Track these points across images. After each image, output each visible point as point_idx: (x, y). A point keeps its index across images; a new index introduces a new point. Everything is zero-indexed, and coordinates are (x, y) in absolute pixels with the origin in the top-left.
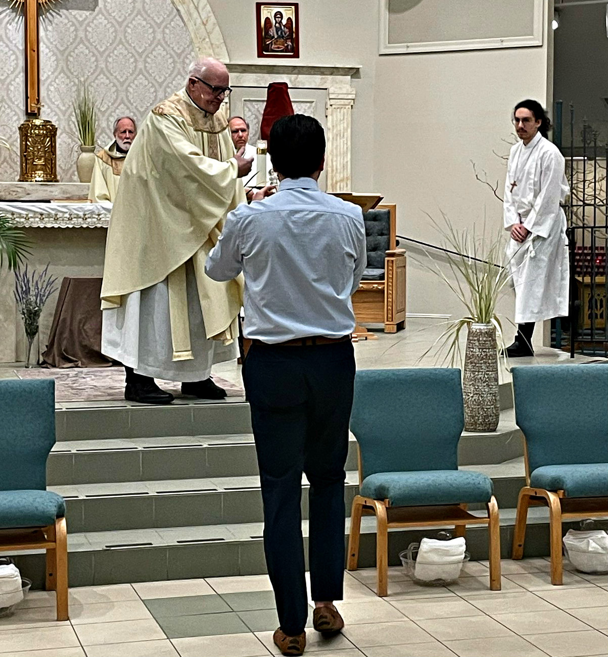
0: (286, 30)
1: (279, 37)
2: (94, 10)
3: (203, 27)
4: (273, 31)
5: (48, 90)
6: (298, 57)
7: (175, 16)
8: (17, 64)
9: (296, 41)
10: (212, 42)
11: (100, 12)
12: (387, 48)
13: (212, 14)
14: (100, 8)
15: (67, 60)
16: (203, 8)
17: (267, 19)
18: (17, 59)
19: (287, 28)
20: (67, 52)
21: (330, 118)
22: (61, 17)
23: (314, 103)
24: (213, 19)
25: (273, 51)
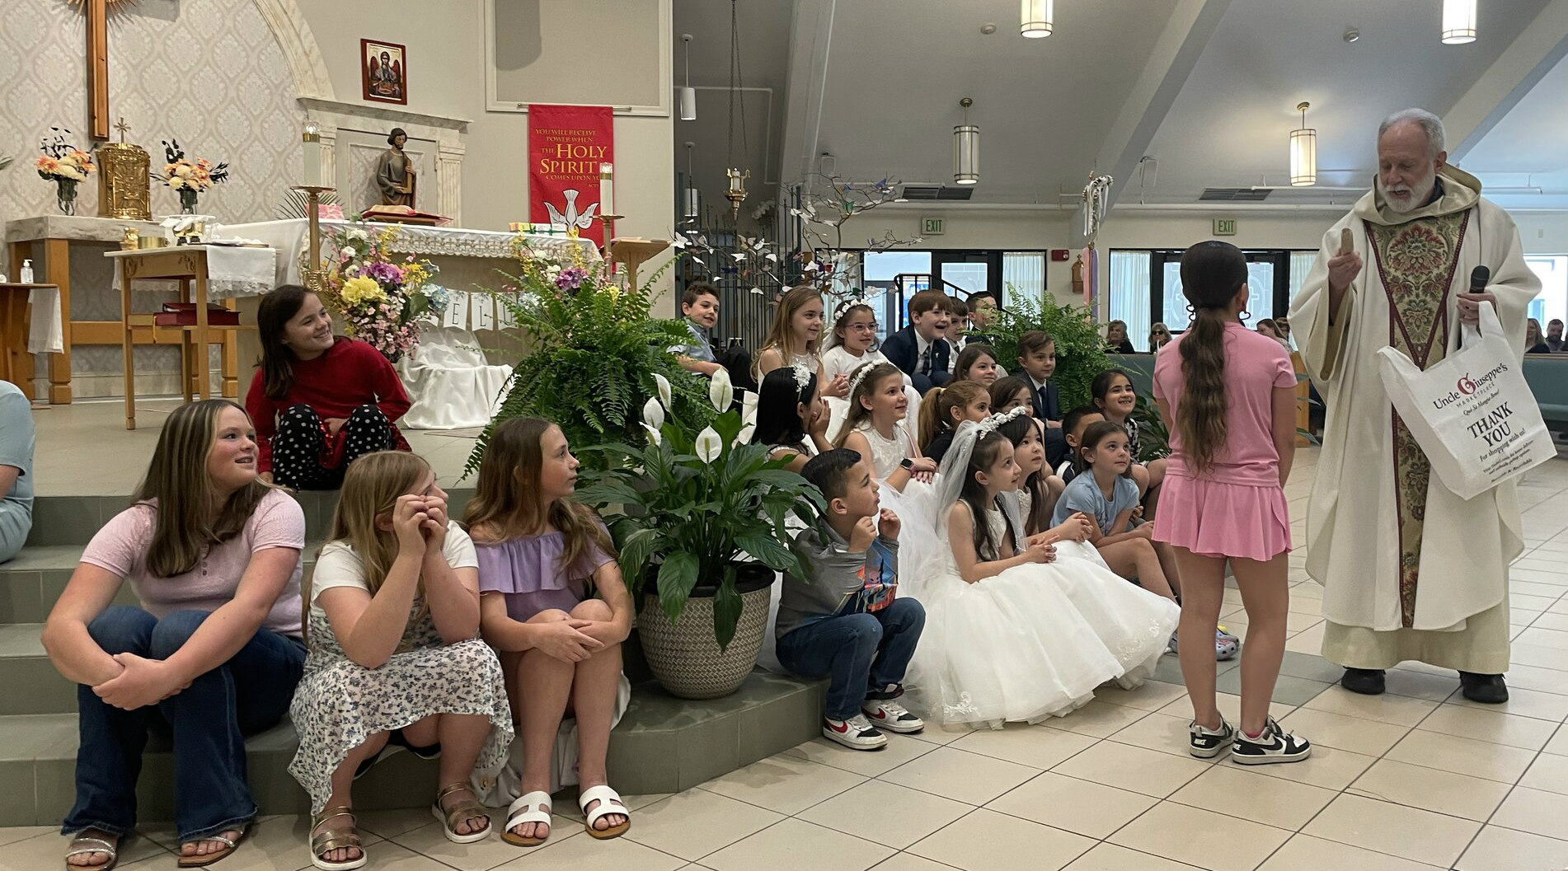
0: (394, 73)
1: (386, 80)
2: (174, 21)
3: (304, 58)
4: (379, 73)
6: (406, 104)
7: (271, 42)
8: (76, 75)
9: (403, 86)
10: (317, 75)
11: (183, 24)
12: (494, 105)
13: (315, 44)
14: (183, 20)
15: (141, 77)
16: (306, 37)
17: (373, 58)
18: (75, 68)
19: (394, 71)
20: (141, 68)
21: (439, 172)
22: (132, 22)
23: (423, 156)
24: (316, 51)
25: (380, 94)
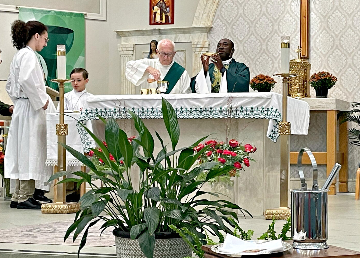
20: (327, 17)
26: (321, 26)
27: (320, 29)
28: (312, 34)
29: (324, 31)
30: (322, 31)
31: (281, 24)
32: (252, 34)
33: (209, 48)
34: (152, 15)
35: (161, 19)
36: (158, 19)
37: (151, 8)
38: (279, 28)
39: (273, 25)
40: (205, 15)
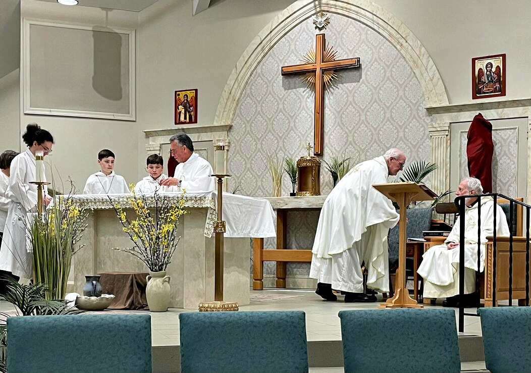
0: (495, 76)
1: (489, 82)
2: (359, 82)
3: (430, 82)
5: (329, 138)
6: (505, 95)
9: (503, 83)
10: (438, 92)
11: (363, 82)
13: (437, 71)
14: (363, 80)
16: (431, 69)
17: (480, 70)
19: (496, 74)
21: (530, 139)
23: (517, 129)
24: (437, 75)
25: (484, 93)
26: (335, 122)
27: (334, 125)
28: (326, 130)
29: (338, 127)
30: (337, 127)
31: (297, 121)
32: (270, 131)
33: (229, 146)
34: (177, 114)
35: (185, 118)
36: (182, 119)
37: (176, 108)
38: (295, 125)
39: (289, 122)
40: (225, 113)
